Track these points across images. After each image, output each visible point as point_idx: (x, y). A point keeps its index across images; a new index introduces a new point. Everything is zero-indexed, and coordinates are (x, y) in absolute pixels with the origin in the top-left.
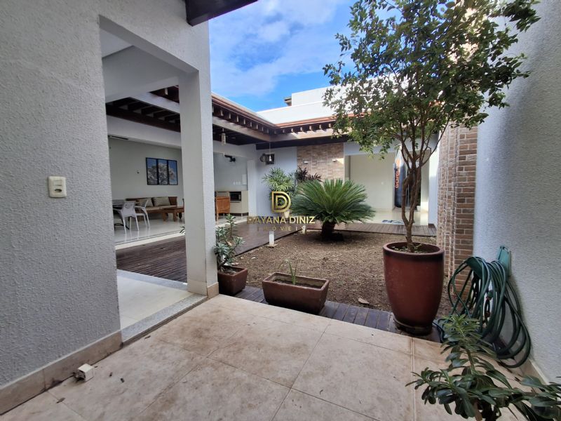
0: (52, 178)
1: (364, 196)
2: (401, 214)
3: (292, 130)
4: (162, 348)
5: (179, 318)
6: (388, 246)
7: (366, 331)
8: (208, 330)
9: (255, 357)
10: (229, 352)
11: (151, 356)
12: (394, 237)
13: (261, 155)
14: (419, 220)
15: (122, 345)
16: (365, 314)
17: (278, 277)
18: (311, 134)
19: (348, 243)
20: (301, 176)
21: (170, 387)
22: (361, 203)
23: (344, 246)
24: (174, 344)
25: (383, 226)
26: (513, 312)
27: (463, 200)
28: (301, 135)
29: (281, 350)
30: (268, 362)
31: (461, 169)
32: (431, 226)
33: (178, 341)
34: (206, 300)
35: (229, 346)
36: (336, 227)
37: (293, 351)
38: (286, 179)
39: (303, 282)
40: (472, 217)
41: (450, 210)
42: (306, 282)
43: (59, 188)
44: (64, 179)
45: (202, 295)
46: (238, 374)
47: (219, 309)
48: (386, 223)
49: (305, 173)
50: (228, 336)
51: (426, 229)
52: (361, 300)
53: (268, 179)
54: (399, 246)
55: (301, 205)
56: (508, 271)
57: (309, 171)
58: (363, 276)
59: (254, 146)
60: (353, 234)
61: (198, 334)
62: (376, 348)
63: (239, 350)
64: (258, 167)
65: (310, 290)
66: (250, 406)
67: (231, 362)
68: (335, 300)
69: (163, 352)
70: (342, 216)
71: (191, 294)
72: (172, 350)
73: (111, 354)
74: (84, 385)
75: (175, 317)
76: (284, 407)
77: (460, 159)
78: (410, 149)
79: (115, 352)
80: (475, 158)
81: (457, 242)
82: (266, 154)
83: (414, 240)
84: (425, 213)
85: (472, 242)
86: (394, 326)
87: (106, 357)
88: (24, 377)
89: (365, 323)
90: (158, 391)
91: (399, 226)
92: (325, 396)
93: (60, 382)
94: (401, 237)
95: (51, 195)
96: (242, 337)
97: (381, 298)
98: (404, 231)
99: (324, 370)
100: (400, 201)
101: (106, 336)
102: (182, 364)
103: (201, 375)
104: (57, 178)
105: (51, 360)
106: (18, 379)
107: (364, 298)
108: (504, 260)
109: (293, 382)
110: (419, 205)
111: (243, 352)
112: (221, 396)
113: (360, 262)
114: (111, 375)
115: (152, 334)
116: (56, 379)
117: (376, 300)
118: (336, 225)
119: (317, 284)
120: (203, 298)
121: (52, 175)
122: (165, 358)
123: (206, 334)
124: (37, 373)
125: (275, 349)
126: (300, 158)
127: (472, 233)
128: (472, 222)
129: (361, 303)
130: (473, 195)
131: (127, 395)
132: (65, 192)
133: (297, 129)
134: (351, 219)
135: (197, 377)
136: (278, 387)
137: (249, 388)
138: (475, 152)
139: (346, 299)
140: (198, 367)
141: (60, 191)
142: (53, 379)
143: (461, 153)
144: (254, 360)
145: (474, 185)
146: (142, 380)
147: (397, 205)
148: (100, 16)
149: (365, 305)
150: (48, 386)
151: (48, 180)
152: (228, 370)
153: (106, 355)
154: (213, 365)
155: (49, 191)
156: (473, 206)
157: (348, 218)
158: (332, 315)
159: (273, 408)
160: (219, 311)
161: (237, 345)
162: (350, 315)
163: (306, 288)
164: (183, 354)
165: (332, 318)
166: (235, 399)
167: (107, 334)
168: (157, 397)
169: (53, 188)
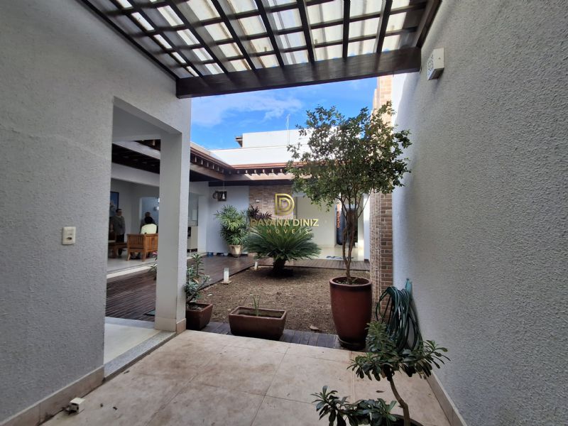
0: (66, 228)
1: (311, 236)
2: (342, 250)
3: (246, 172)
4: (144, 379)
5: (152, 354)
6: (334, 280)
7: (318, 350)
8: (184, 361)
9: (231, 378)
10: (209, 376)
11: (136, 387)
12: (337, 272)
13: (214, 192)
14: (357, 255)
15: (105, 381)
16: (316, 338)
17: (242, 311)
18: (264, 177)
19: (298, 278)
20: (253, 214)
21: (162, 408)
22: (308, 241)
23: (294, 281)
24: (155, 376)
25: (327, 261)
26: (413, 324)
27: (384, 243)
28: (254, 177)
29: (253, 370)
30: (244, 380)
31: (382, 220)
32: (366, 261)
33: (158, 372)
34: (175, 336)
35: (207, 372)
36: (287, 263)
37: (263, 370)
38: (238, 216)
39: (265, 314)
40: (392, 256)
41: (378, 251)
42: (267, 313)
43: (71, 236)
44: (74, 228)
45: (170, 332)
46: (220, 391)
47: (190, 342)
48: (330, 259)
49: (256, 211)
50: (204, 364)
51: (362, 263)
52: (312, 327)
53: (221, 216)
54: (341, 280)
55: (255, 243)
56: (411, 295)
57: (260, 210)
58: (312, 307)
59: (207, 183)
60: (302, 269)
61: (176, 365)
62: (326, 361)
63: (217, 374)
64: (210, 203)
65: (272, 320)
66: (235, 412)
67: (211, 383)
68: (291, 329)
69: (146, 382)
70: (292, 253)
71: (158, 332)
72: (155, 380)
73: (94, 389)
74: (77, 416)
75: (148, 353)
76: (262, 408)
77: (382, 212)
78: (347, 206)
79: (98, 387)
80: (391, 212)
81: (383, 275)
82: (220, 191)
83: (352, 274)
84: (362, 249)
85: (392, 275)
86: (338, 345)
87: (90, 392)
88: (24, 411)
89: (316, 344)
90: (152, 412)
91: (340, 261)
92: (291, 397)
93: (52, 416)
94: (342, 271)
95: (64, 243)
96: (217, 364)
97: (328, 325)
98: (345, 266)
99: (289, 380)
100: (341, 239)
101: (91, 372)
102: (168, 390)
103: (188, 396)
104: (70, 228)
105: (46, 395)
106: (19, 413)
107: (314, 325)
108: (408, 289)
109: (267, 391)
110: (357, 242)
111: (221, 375)
112: (210, 409)
113: (309, 295)
114: (102, 406)
115: (131, 369)
116: (49, 414)
117: (324, 326)
118: (287, 262)
119: (276, 314)
120: (172, 334)
121: (66, 226)
122: (150, 387)
123: (183, 364)
124: (34, 407)
125: (248, 370)
126: (252, 197)
127: (391, 268)
128: (392, 260)
129: (312, 330)
130: (391, 240)
131: (123, 418)
132: (74, 240)
133: (251, 171)
134: (300, 256)
135: (185, 398)
136: (255, 396)
137: (232, 399)
138: (391, 208)
139: (300, 327)
140: (183, 390)
141: (71, 239)
142: (46, 413)
143: (383, 208)
144: (231, 380)
145: (391, 232)
146: (135, 406)
147: (338, 242)
148: (115, 97)
149: (316, 331)
150: (42, 420)
151: (63, 230)
152: (211, 389)
153: (90, 390)
154: (196, 388)
155: (62, 239)
156: (392, 248)
157: (298, 255)
158: (291, 340)
159: (253, 410)
160: (189, 345)
161: (214, 370)
162: (304, 339)
163: (268, 318)
164: (166, 382)
165: (291, 342)
166: (222, 409)
167: (93, 370)
168: (153, 416)
169: (66, 236)
